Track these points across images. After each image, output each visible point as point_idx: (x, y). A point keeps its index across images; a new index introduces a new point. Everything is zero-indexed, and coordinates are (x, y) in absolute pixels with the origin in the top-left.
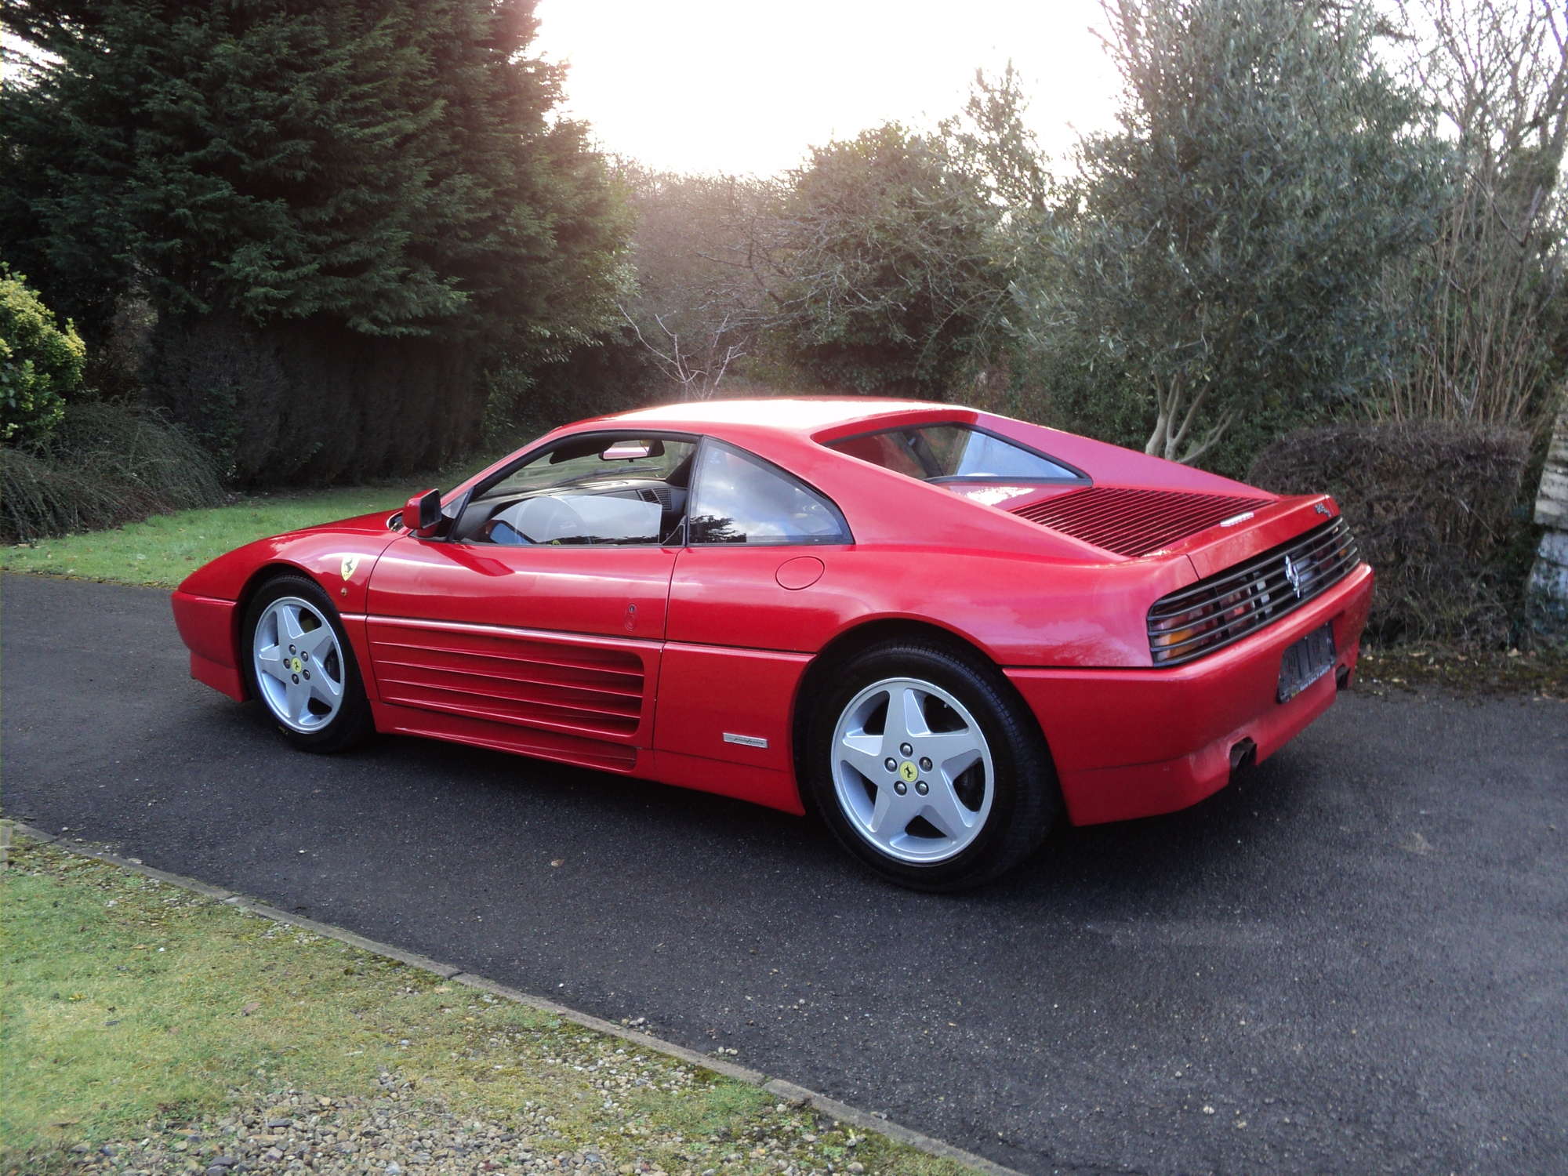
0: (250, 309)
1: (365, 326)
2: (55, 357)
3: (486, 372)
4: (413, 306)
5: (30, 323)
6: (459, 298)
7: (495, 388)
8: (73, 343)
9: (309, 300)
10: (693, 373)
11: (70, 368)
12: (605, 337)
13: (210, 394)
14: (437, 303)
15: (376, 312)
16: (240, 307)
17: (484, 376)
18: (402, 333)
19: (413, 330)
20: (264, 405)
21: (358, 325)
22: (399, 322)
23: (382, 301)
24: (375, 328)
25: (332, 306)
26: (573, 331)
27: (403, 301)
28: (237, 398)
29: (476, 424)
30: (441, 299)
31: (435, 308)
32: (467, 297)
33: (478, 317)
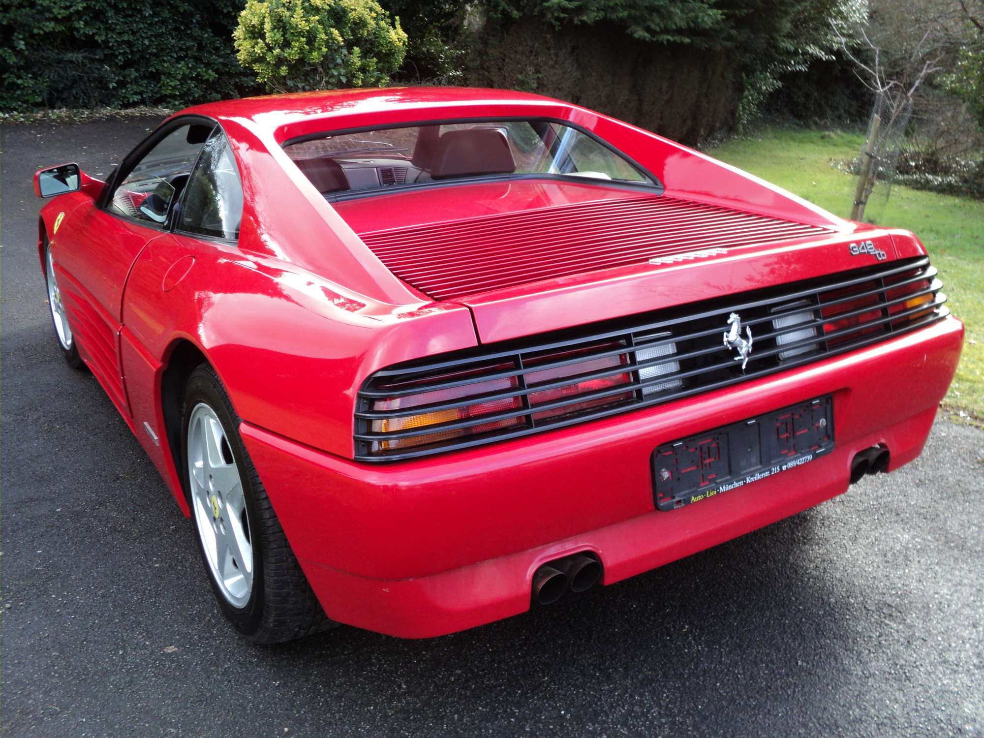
0: (549, 16)
1: (640, 33)
2: (382, 45)
3: (744, 75)
4: (677, 20)
5: (360, 18)
6: (715, 15)
7: (749, 87)
8: (397, 35)
9: (594, 11)
10: (888, 83)
11: (393, 54)
12: (839, 53)
13: (518, 78)
14: (697, 17)
15: (649, 23)
16: (542, 14)
17: (742, 78)
18: (668, 40)
19: (678, 39)
20: (559, 89)
21: (635, 32)
22: (666, 31)
23: (654, 14)
24: (646, 35)
25: (614, 16)
26: (812, 49)
27: (670, 16)
28: (538, 83)
29: (733, 113)
30: (701, 15)
31: (695, 20)
32: (722, 15)
33: (734, 32)
